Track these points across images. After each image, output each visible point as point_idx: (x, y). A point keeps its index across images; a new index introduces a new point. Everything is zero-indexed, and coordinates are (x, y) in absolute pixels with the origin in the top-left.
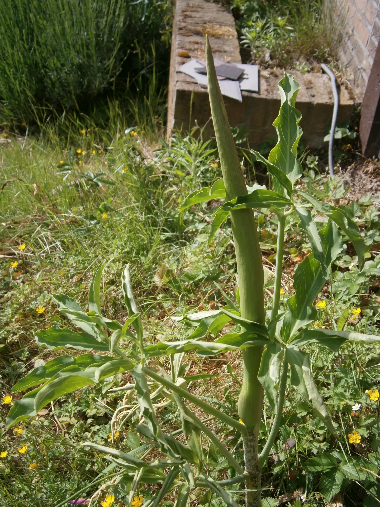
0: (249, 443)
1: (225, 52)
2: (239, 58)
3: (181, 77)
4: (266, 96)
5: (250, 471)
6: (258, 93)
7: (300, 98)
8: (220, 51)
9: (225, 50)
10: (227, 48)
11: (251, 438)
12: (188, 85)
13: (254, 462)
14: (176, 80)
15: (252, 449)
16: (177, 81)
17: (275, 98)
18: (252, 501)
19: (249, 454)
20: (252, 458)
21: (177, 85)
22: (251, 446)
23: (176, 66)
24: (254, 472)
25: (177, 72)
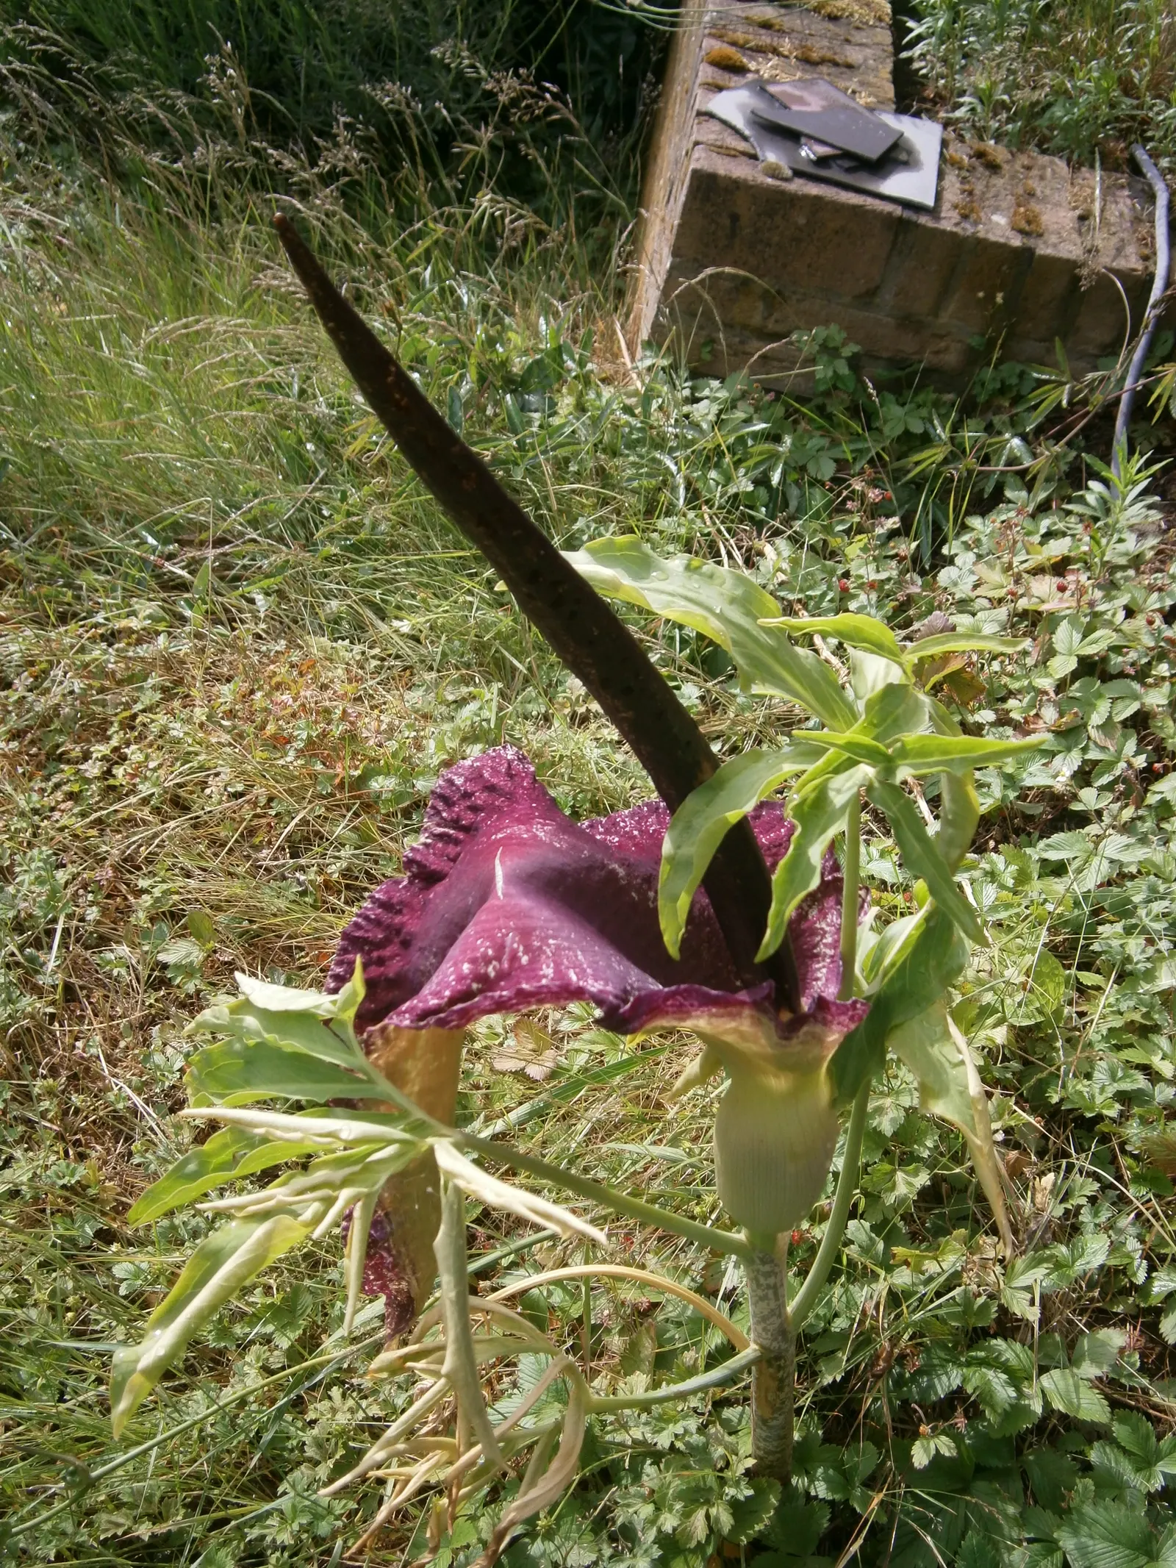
0: (762, 1280)
1: (850, 66)
2: (890, 91)
3: (710, 132)
4: (957, 224)
5: (766, 1343)
6: (934, 212)
7: (1055, 246)
8: (836, 64)
9: (850, 60)
10: (854, 55)
11: (767, 1268)
12: (727, 160)
13: (775, 1322)
14: (693, 138)
15: (770, 1293)
16: (697, 143)
17: (981, 235)
18: (767, 1415)
19: (763, 1304)
20: (772, 1313)
21: (696, 155)
22: (768, 1287)
23: (699, 92)
24: (775, 1345)
25: (699, 114)
